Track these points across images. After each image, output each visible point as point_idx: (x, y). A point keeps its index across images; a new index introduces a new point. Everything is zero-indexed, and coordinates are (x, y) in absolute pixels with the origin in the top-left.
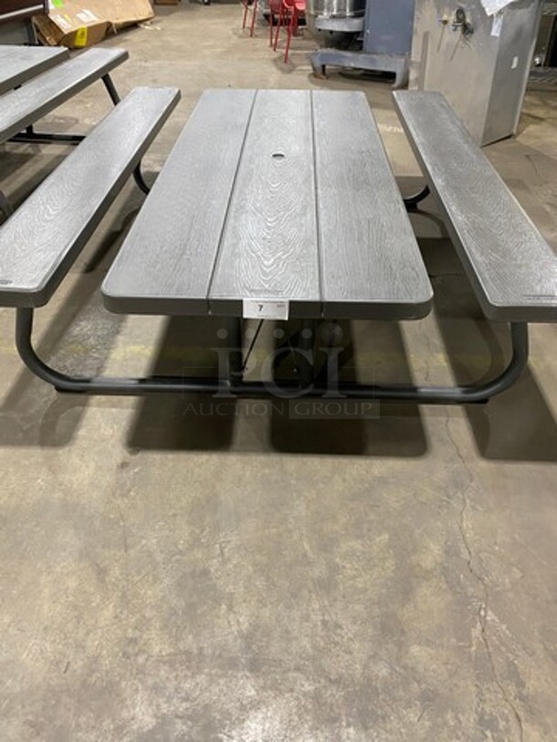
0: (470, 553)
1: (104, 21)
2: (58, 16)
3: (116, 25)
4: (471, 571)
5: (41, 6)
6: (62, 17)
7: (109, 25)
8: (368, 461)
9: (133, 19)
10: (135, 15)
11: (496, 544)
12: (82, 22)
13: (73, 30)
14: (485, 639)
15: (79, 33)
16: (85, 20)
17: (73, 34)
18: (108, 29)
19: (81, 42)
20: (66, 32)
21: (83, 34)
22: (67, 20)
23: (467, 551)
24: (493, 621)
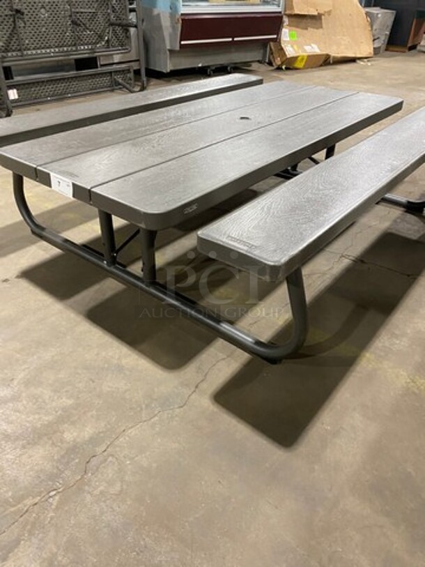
0: (105, 451)
1: (324, 53)
2: (289, 45)
3: (334, 57)
4: (88, 462)
5: (275, 36)
6: (292, 47)
7: (328, 56)
8: (129, 352)
9: (353, 55)
10: (355, 53)
11: (132, 459)
12: (305, 51)
13: (295, 55)
14: (27, 511)
15: (299, 58)
16: (308, 51)
17: (295, 59)
18: (326, 61)
19: (299, 64)
20: (288, 56)
21: (303, 59)
22: (294, 49)
23: (105, 447)
24: (52, 504)
